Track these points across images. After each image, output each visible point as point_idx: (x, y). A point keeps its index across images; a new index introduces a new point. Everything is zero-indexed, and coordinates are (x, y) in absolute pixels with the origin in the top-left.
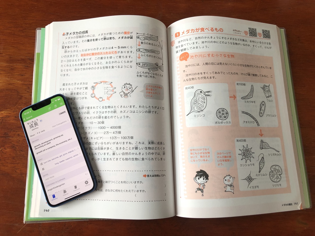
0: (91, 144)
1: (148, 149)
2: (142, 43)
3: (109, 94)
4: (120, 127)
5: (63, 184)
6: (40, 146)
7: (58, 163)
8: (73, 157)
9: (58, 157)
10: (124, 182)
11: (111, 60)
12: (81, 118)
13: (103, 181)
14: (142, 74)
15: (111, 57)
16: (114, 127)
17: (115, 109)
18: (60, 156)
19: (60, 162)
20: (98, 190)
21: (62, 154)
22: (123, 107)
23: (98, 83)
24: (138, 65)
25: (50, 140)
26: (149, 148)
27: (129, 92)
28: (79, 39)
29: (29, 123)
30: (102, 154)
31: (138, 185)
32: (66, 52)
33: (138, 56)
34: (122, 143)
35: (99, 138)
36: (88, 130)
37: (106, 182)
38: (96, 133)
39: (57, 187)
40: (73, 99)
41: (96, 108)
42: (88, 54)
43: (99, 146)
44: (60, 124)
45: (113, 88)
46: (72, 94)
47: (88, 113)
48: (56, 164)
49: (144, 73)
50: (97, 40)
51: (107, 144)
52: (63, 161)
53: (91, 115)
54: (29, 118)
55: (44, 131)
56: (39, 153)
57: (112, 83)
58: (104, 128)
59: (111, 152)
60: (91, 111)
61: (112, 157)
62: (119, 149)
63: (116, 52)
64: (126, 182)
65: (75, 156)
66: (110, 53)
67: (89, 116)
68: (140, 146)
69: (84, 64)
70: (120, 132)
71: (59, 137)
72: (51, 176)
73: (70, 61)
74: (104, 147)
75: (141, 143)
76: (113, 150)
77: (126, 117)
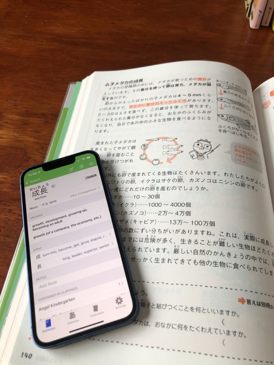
0: (134, 231)
1: (244, 248)
2: (225, 92)
3: (171, 155)
4: (189, 205)
5: (71, 300)
6: (42, 225)
7: (69, 258)
8: (98, 248)
9: (70, 247)
10: (198, 309)
11: (177, 110)
12: (119, 190)
13: (151, 304)
14: (227, 129)
15: (177, 107)
16: (178, 205)
17: (181, 175)
18: (75, 246)
19: (73, 256)
20: (139, 323)
21: (79, 242)
22: (195, 172)
23: (154, 139)
24: (220, 116)
25: (62, 218)
26: (247, 247)
27: (206, 152)
28: (128, 89)
29: (33, 189)
30: (152, 250)
31: (229, 319)
32: (107, 103)
33: (219, 106)
34: (193, 232)
35: (149, 222)
36: (129, 209)
37: (158, 306)
38: (144, 214)
39: (60, 303)
40: (110, 162)
41: (147, 174)
42: (139, 106)
43: (148, 236)
44: (84, 193)
45: (178, 146)
46: (109, 155)
47: (133, 182)
48: (66, 259)
49: (229, 128)
50: (155, 88)
51: (163, 232)
52: (79, 254)
53: (138, 184)
54: (35, 181)
55: (55, 201)
56: (38, 236)
57: (176, 139)
58: (158, 205)
59: (170, 247)
60: (138, 179)
61: (173, 256)
62: (186, 242)
63: (185, 100)
64: (202, 309)
65: (102, 247)
66: (175, 102)
67: (133, 186)
68: (229, 240)
69: (133, 117)
70: (188, 213)
71: (79, 213)
72: (52, 281)
73: (112, 114)
74: (156, 238)
75: (231, 235)
76: (175, 245)
77: (200, 189)
